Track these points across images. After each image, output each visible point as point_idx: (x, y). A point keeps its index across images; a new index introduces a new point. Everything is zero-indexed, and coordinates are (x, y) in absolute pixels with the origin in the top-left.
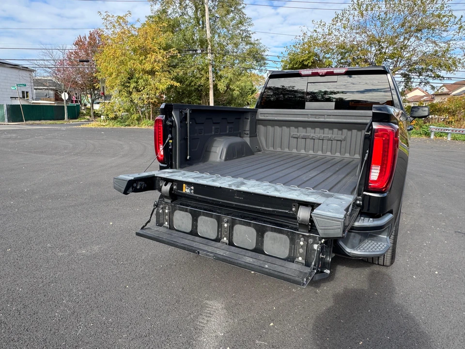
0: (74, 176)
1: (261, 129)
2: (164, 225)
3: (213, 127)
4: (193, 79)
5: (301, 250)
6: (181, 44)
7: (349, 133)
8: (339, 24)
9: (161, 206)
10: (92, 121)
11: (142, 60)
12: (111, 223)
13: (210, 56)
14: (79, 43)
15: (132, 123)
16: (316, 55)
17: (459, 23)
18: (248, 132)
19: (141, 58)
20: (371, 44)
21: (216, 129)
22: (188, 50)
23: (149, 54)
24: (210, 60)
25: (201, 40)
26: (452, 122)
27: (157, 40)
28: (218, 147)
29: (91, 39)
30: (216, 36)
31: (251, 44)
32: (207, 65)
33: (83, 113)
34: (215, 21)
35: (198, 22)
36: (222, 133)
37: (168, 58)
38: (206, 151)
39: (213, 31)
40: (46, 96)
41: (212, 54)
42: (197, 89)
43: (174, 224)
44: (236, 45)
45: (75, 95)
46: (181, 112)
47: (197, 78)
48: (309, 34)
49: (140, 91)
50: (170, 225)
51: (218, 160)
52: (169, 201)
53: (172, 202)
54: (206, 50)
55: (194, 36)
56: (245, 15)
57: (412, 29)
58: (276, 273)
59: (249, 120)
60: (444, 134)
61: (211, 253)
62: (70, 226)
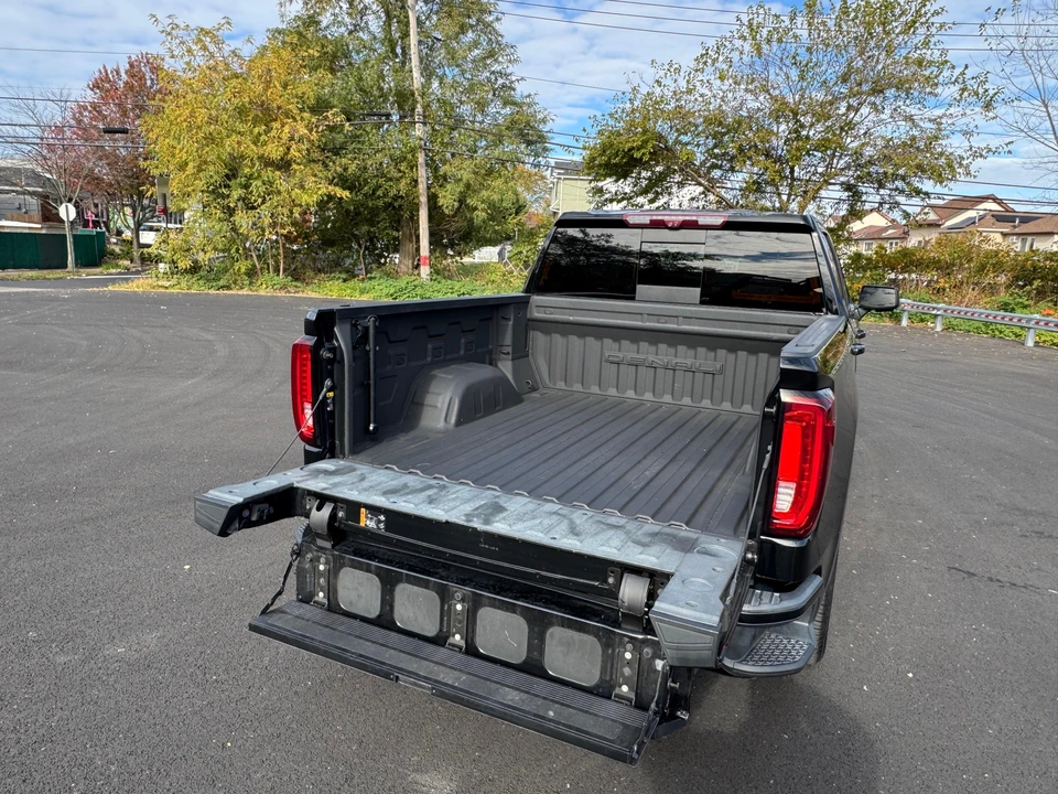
0: (94, 434)
1: (538, 340)
2: (316, 598)
3: (430, 346)
4: (382, 181)
5: (627, 671)
6: (351, 100)
7: (732, 357)
8: (709, 69)
9: (309, 556)
10: (138, 272)
11: (260, 134)
12: (187, 567)
13: (419, 131)
14: (102, 84)
15: (235, 283)
16: (660, 137)
17: (960, 80)
18: (510, 349)
19: (256, 130)
20: (778, 117)
21: (434, 349)
22: (368, 115)
23: (276, 120)
24: (421, 139)
25: (400, 91)
26: (944, 290)
27: (294, 88)
28: (439, 394)
29: (133, 76)
30: (435, 84)
31: (514, 104)
32: (413, 151)
33: (112, 253)
34: (431, 49)
35: (393, 51)
36: (448, 357)
37: (322, 131)
38: (413, 402)
39: (428, 72)
40: (19, 208)
41: (425, 124)
42: (391, 204)
43: (339, 597)
44: (481, 106)
45: (93, 209)
46: (354, 326)
47: (391, 179)
48: (644, 90)
49: (253, 208)
50: (329, 600)
51: (441, 425)
52: (328, 545)
53: (333, 546)
54: (412, 116)
55: (384, 81)
56: (502, 36)
57: (865, 88)
58: (572, 733)
59: (511, 323)
60: (928, 317)
61: (426, 679)
62: (86, 576)
